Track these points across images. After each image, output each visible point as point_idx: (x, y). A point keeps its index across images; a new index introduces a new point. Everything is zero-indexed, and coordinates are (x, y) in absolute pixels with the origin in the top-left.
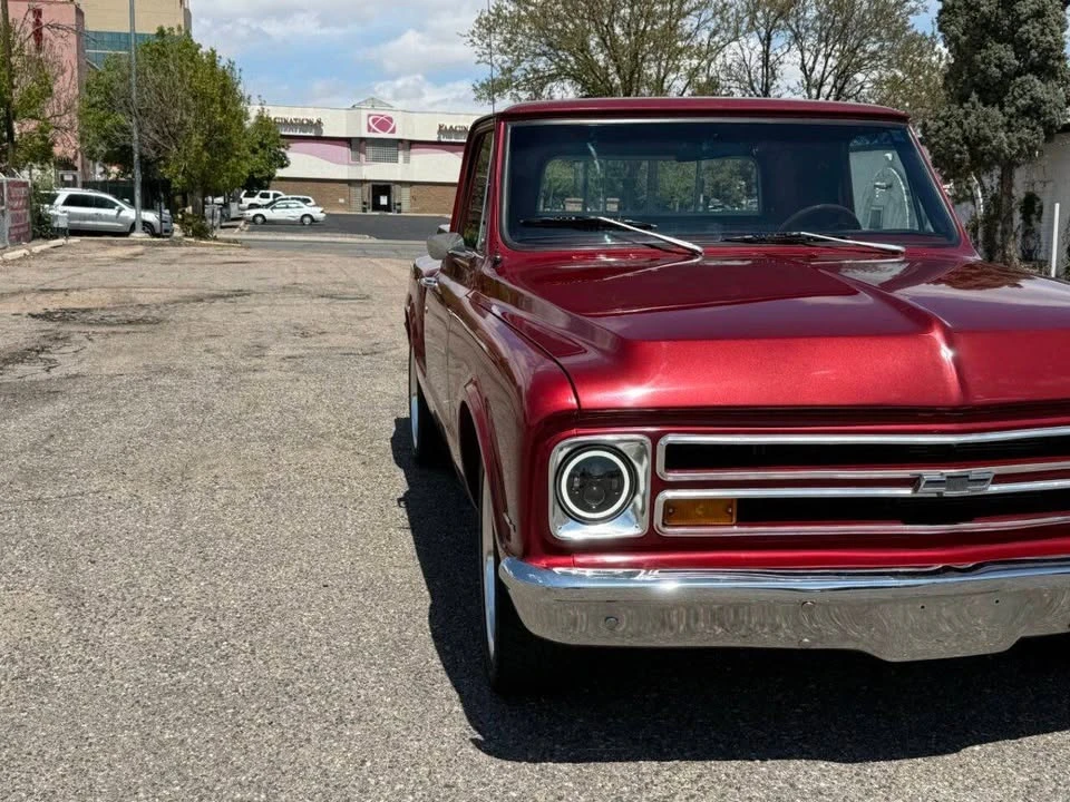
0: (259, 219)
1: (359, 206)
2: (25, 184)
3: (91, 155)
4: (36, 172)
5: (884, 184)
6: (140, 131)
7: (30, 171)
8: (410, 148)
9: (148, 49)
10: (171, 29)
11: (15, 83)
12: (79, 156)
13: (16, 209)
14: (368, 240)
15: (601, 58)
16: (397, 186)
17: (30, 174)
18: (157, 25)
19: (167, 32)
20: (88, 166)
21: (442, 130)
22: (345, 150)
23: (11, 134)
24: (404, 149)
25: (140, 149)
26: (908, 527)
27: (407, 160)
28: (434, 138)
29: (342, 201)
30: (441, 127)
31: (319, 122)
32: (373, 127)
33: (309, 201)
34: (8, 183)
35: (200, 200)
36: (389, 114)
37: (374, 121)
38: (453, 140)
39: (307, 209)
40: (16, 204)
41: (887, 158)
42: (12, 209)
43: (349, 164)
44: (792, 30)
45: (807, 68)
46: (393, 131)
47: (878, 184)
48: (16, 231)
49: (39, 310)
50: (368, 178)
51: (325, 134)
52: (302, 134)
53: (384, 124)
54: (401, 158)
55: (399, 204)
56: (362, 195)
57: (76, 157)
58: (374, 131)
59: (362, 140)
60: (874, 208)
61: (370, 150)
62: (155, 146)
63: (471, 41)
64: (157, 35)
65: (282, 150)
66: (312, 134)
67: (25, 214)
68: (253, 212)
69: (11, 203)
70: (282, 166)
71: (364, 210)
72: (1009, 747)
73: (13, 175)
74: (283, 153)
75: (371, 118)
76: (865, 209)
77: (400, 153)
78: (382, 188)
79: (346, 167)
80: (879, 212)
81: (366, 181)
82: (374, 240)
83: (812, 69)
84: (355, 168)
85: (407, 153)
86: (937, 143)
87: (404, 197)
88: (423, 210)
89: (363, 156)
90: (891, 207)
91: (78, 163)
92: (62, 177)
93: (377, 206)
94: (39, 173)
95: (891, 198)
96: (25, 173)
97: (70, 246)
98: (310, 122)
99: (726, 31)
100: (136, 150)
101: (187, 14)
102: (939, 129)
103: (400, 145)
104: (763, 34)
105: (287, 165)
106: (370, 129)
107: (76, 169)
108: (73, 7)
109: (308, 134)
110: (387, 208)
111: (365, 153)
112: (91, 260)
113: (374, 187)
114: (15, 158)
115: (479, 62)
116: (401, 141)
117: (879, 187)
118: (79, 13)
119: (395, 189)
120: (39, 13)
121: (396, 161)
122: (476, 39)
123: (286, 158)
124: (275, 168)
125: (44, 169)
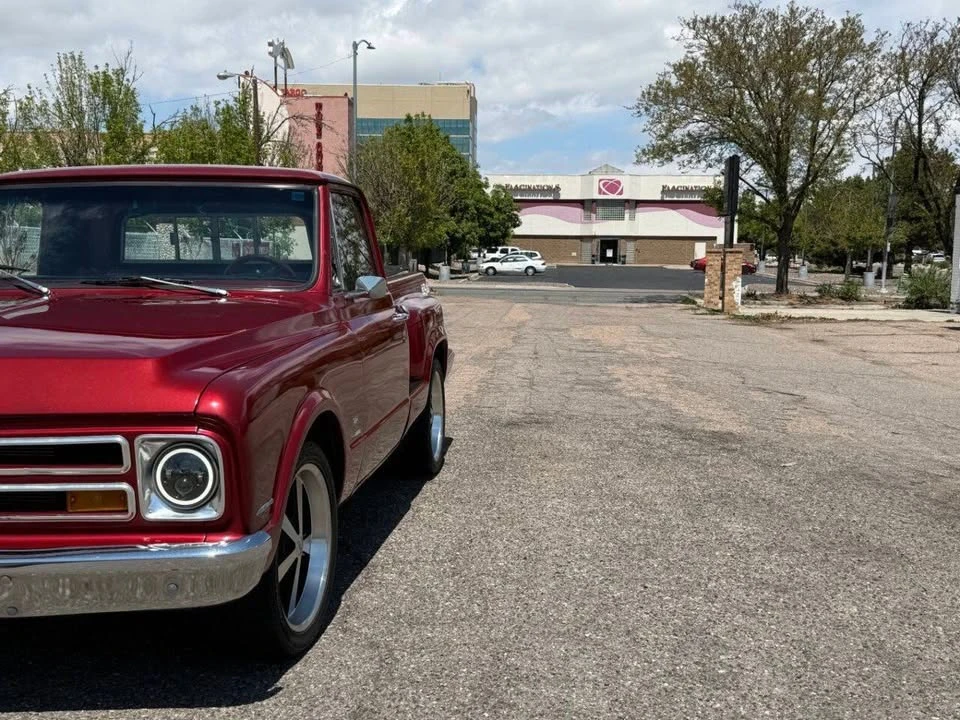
0: (491, 271)
1: (589, 258)
8: (636, 207)
9: (398, 133)
10: (417, 115)
14: (568, 288)
16: (623, 241)
19: (414, 118)
21: (665, 190)
22: (578, 211)
24: (630, 208)
27: (632, 218)
28: (658, 197)
29: (574, 254)
30: (664, 187)
31: (558, 188)
32: (604, 189)
33: (536, 255)
35: (404, 255)
36: (617, 178)
37: (604, 185)
38: (675, 199)
39: (530, 262)
43: (581, 222)
46: (621, 193)
50: (597, 234)
51: (562, 197)
52: (542, 198)
53: (613, 187)
54: (627, 216)
55: (625, 256)
56: (591, 248)
58: (604, 193)
59: (594, 201)
61: (600, 210)
64: (406, 120)
65: (515, 212)
66: (551, 198)
68: (486, 266)
70: (515, 226)
71: (593, 262)
74: (516, 216)
75: (603, 182)
77: (627, 211)
78: (610, 242)
79: (579, 225)
81: (595, 237)
82: (573, 288)
84: (586, 226)
85: (632, 211)
87: (628, 250)
88: (645, 261)
89: (594, 216)
93: (604, 259)
98: (550, 188)
101: (473, 103)
103: (627, 204)
105: (518, 225)
106: (600, 192)
108: (347, 101)
109: (548, 198)
110: (614, 259)
111: (595, 213)
113: (602, 241)
115: (644, 130)
116: (627, 201)
118: (352, 105)
119: (621, 243)
120: (319, 106)
121: (623, 219)
122: (642, 110)
123: (518, 219)
124: (508, 228)
125: (284, 233)
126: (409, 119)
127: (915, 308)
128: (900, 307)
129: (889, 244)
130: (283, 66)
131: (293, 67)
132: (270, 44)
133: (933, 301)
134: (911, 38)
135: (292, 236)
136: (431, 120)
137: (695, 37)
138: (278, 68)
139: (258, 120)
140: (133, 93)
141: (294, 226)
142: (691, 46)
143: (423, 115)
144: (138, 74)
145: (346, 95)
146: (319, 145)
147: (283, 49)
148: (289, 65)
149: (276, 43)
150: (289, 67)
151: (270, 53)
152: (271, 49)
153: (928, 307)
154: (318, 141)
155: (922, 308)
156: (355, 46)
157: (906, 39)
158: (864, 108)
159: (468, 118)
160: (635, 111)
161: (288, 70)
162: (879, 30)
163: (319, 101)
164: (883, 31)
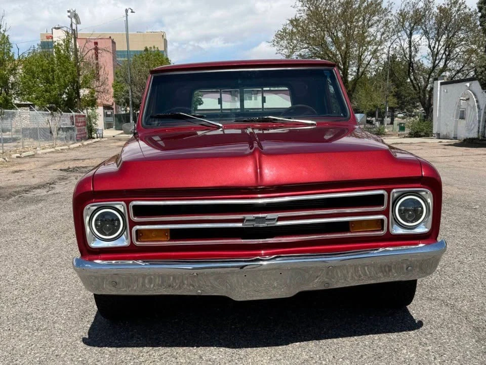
2: (84, 116)
3: (118, 103)
4: (90, 111)
5: (465, 98)
6: (132, 92)
7: (87, 110)
8: (257, 94)
9: (141, 57)
10: (151, 48)
11: (81, 74)
12: (114, 103)
13: (79, 126)
15: (333, 49)
17: (87, 112)
18: (145, 46)
19: (149, 49)
20: (118, 108)
22: (228, 96)
23: (79, 95)
24: (255, 94)
25: (132, 100)
26: (243, 241)
27: (256, 99)
34: (76, 116)
40: (80, 124)
41: (467, 86)
42: (78, 126)
43: (230, 102)
44: (423, 29)
45: (432, 47)
47: (462, 98)
48: (80, 136)
49: (66, 167)
54: (253, 98)
57: (113, 104)
59: (236, 91)
60: (461, 110)
62: (138, 97)
63: (273, 44)
64: (145, 50)
65: (200, 97)
67: (84, 129)
69: (77, 124)
70: (200, 104)
72: (312, 344)
73: (80, 112)
74: (201, 99)
76: (457, 110)
77: (253, 96)
79: (229, 103)
80: (463, 111)
83: (434, 47)
84: (233, 103)
86: (482, 78)
90: (469, 108)
91: (114, 107)
92: (107, 112)
94: (91, 111)
95: (468, 105)
96: (85, 111)
97: (103, 142)
99: (389, 32)
100: (130, 99)
101: (165, 41)
102: (483, 71)
103: (253, 92)
104: (409, 32)
105: (202, 104)
107: (113, 109)
108: (111, 41)
111: (237, 97)
112: (107, 147)
114: (80, 105)
115: (277, 53)
117: (462, 100)
118: (113, 43)
120: (96, 43)
121: (251, 99)
122: (275, 43)
123: (202, 101)
124: (197, 105)
125: (93, 110)
126: (146, 50)
127: (414, 137)
128: (407, 137)
129: (388, 108)
130: (75, 23)
131: (80, 23)
132: (69, 12)
133: (422, 134)
134: (406, 5)
135: (97, 111)
136: (158, 50)
137: (302, 6)
138: (73, 24)
139: (76, 51)
140: (7, 38)
141: (98, 106)
142: (300, 10)
143: (154, 47)
144: (8, 27)
145: (110, 37)
146: (97, 63)
147: (75, 14)
148: (78, 22)
149: (71, 11)
150: (78, 24)
151: (69, 16)
152: (69, 14)
153: (420, 136)
154: (96, 61)
155: (417, 137)
156: (127, 11)
157: (403, 5)
158: (385, 40)
159: (164, 50)
160: (272, 44)
161: (78, 25)
162: (389, 1)
163: (96, 41)
164: (390, 2)
